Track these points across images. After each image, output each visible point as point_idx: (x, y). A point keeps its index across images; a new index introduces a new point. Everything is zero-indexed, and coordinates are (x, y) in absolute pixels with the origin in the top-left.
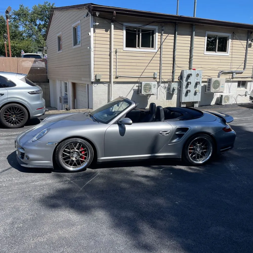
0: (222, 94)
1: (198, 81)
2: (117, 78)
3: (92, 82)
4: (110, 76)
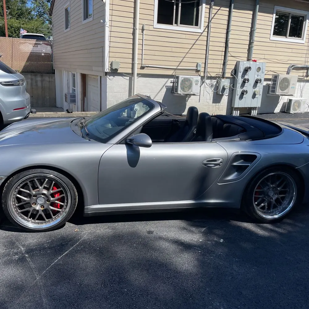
0: (290, 98)
1: (259, 78)
2: (142, 68)
3: (106, 73)
4: (133, 64)
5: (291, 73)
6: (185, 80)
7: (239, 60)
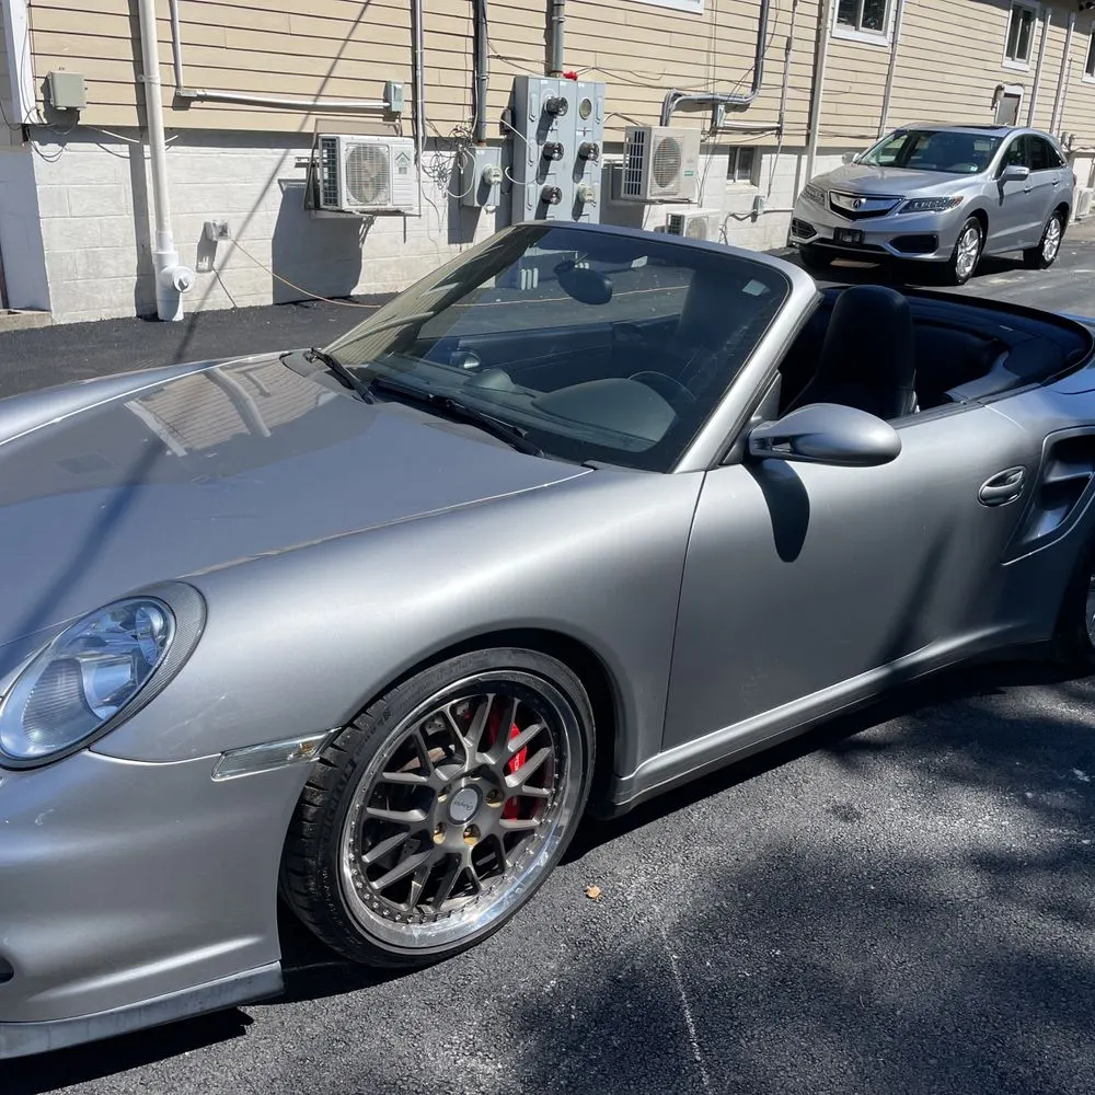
0: (678, 210)
3: (25, 127)
4: (141, 88)
5: (672, 120)
6: (361, 154)
7: (525, 73)
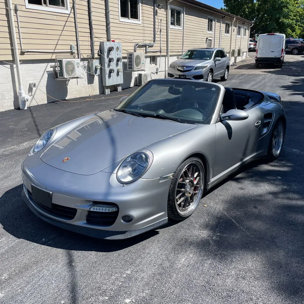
0: (140, 72)
2: (22, 53)
5: (137, 50)
6: (68, 63)
7: (103, 41)
